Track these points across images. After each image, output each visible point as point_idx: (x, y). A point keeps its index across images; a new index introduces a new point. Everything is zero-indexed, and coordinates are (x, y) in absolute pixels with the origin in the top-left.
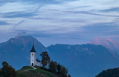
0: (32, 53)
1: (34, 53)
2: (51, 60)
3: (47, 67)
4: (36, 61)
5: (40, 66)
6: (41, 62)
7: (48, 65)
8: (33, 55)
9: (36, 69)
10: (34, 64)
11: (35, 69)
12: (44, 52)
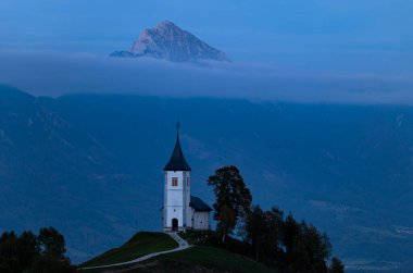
0: (171, 175)
1: (179, 175)
2: (254, 203)
3: (238, 233)
4: (190, 211)
5: (207, 228)
6: (212, 213)
7: (243, 224)
8: (175, 182)
9: (187, 246)
10: (180, 224)
11: (184, 245)
12: (226, 169)
